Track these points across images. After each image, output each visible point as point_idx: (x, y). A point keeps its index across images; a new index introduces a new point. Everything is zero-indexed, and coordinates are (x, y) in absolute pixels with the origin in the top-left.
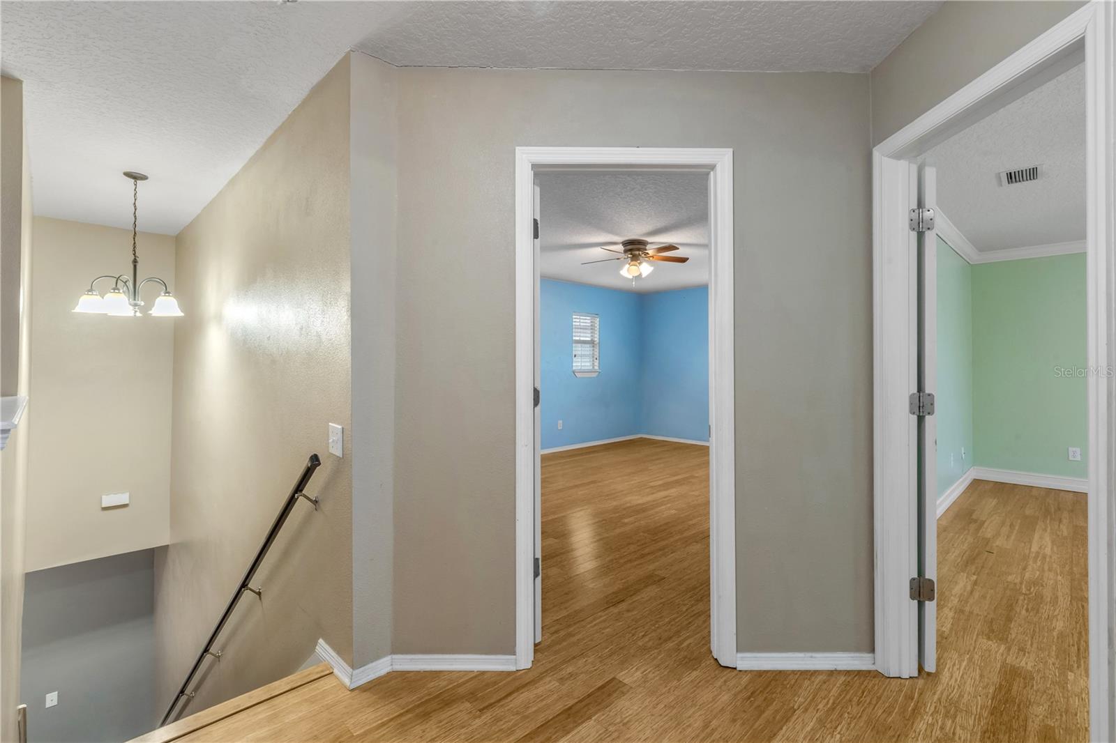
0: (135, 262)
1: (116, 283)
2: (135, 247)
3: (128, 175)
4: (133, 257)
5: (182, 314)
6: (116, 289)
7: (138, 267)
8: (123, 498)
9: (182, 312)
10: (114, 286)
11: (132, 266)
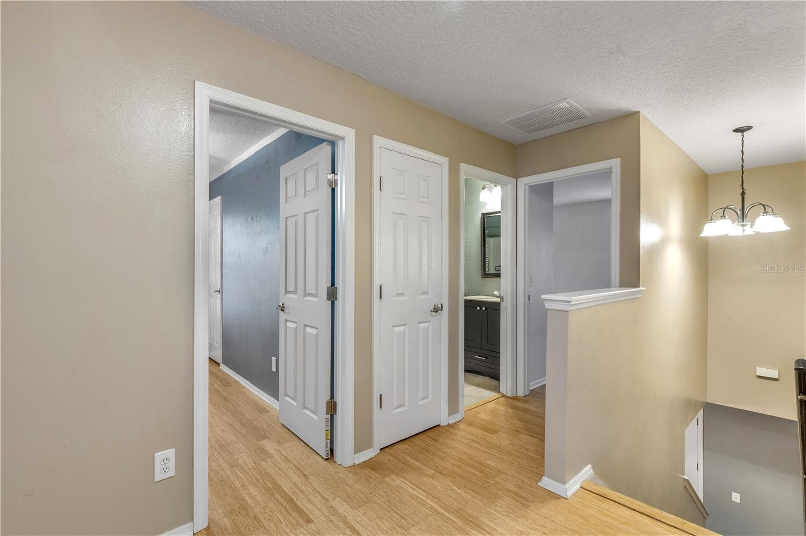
0: (743, 194)
1: (724, 212)
2: (742, 183)
3: (736, 131)
4: (741, 191)
5: (789, 229)
6: (724, 216)
7: (745, 197)
8: (774, 374)
9: (788, 227)
10: (722, 215)
11: (741, 197)
